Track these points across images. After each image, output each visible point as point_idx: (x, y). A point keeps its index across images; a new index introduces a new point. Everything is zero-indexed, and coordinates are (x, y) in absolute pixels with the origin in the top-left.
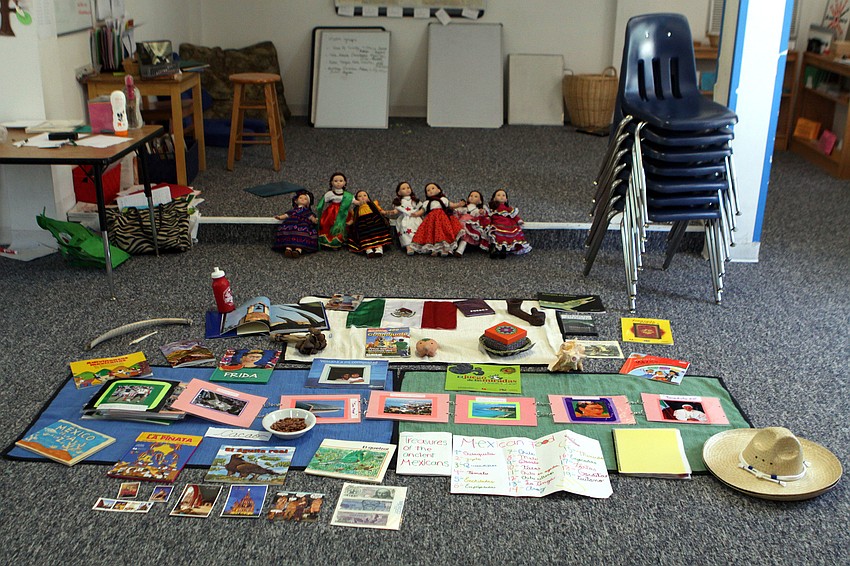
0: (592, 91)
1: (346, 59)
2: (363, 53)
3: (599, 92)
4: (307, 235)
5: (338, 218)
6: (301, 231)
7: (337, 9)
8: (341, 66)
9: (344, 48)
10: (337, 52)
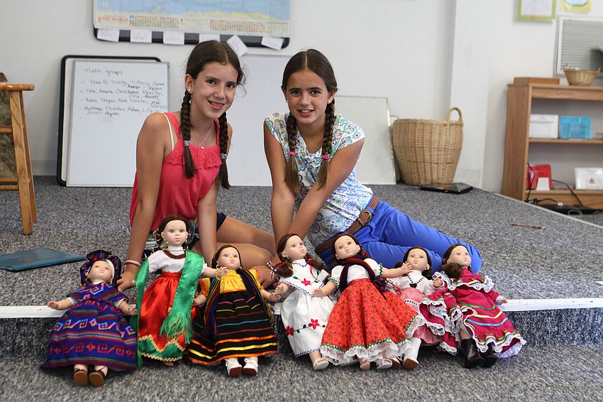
0: (436, 137)
1: (109, 96)
2: (133, 89)
3: (444, 139)
4: (115, 337)
5: (177, 301)
6: (104, 331)
7: (95, 31)
8: (102, 105)
9: (105, 82)
10: (97, 88)
